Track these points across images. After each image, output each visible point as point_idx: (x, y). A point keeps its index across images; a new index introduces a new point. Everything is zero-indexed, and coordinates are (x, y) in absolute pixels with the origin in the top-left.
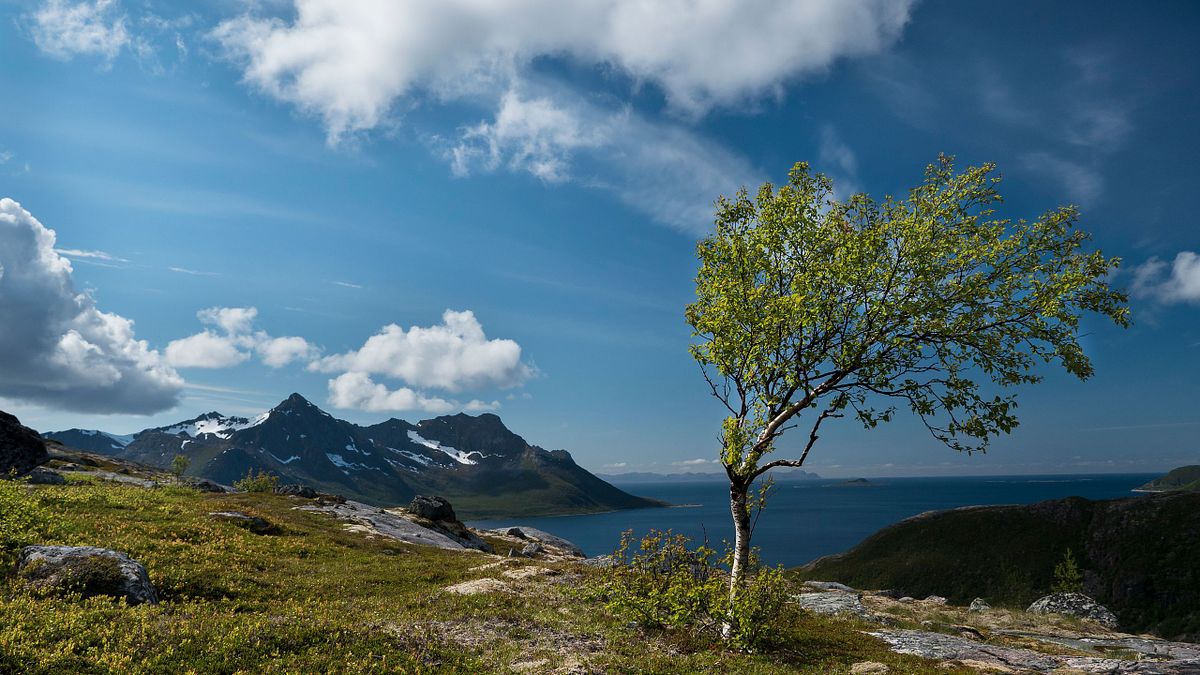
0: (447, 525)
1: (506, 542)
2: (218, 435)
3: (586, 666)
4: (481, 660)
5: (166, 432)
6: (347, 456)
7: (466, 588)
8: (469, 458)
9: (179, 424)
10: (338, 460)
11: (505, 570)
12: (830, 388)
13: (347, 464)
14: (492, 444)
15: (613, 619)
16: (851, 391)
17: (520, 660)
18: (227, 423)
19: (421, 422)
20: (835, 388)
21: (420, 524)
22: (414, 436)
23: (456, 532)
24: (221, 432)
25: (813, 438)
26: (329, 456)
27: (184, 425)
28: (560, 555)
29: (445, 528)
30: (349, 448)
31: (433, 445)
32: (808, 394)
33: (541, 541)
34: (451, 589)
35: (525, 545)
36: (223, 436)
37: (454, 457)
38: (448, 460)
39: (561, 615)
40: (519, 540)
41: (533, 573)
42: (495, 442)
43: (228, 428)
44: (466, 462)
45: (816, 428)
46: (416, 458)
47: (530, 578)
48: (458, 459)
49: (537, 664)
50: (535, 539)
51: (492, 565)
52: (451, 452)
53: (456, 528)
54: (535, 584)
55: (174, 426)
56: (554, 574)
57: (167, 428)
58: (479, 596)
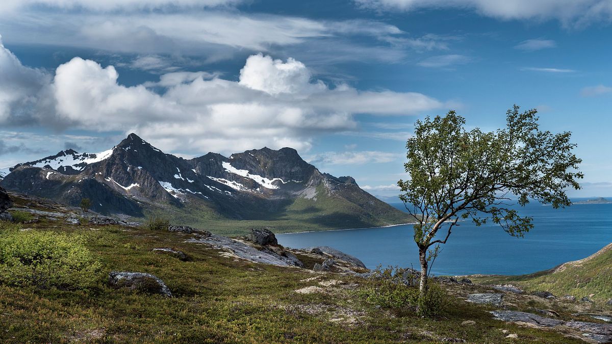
0: (273, 248)
1: (312, 258)
2: (74, 168)
3: (357, 320)
4: (318, 318)
5: (34, 166)
6: (176, 184)
7: (305, 291)
8: (273, 184)
9: (43, 160)
10: (168, 187)
11: (321, 281)
12: (464, 208)
13: (175, 190)
14: (290, 172)
15: (370, 304)
16: (470, 210)
17: (333, 318)
18: (80, 158)
19: (233, 155)
20: (465, 208)
21: (256, 248)
22: (227, 166)
23: (279, 252)
24: (76, 165)
25: (450, 233)
26: (161, 183)
27: (48, 160)
28: (347, 267)
29: (272, 250)
30: (176, 176)
31: (243, 173)
32: (453, 210)
33: (334, 257)
34: (298, 291)
35: (323, 260)
36: (78, 169)
37: (261, 183)
38: (255, 185)
39: (348, 302)
40: (320, 257)
41: (334, 284)
42: (293, 170)
43: (81, 162)
44: (271, 187)
45: (450, 229)
46: (230, 184)
47: (333, 286)
48: (264, 185)
49: (339, 319)
50: (330, 255)
51: (313, 279)
52: (258, 179)
53: (279, 250)
54: (335, 289)
55: (40, 161)
56: (344, 284)
57: (35, 163)
58: (311, 294)
